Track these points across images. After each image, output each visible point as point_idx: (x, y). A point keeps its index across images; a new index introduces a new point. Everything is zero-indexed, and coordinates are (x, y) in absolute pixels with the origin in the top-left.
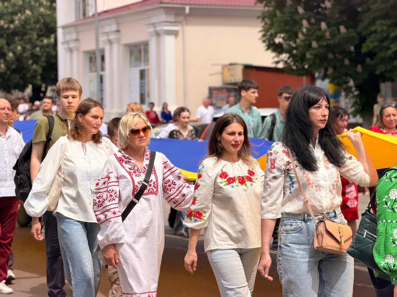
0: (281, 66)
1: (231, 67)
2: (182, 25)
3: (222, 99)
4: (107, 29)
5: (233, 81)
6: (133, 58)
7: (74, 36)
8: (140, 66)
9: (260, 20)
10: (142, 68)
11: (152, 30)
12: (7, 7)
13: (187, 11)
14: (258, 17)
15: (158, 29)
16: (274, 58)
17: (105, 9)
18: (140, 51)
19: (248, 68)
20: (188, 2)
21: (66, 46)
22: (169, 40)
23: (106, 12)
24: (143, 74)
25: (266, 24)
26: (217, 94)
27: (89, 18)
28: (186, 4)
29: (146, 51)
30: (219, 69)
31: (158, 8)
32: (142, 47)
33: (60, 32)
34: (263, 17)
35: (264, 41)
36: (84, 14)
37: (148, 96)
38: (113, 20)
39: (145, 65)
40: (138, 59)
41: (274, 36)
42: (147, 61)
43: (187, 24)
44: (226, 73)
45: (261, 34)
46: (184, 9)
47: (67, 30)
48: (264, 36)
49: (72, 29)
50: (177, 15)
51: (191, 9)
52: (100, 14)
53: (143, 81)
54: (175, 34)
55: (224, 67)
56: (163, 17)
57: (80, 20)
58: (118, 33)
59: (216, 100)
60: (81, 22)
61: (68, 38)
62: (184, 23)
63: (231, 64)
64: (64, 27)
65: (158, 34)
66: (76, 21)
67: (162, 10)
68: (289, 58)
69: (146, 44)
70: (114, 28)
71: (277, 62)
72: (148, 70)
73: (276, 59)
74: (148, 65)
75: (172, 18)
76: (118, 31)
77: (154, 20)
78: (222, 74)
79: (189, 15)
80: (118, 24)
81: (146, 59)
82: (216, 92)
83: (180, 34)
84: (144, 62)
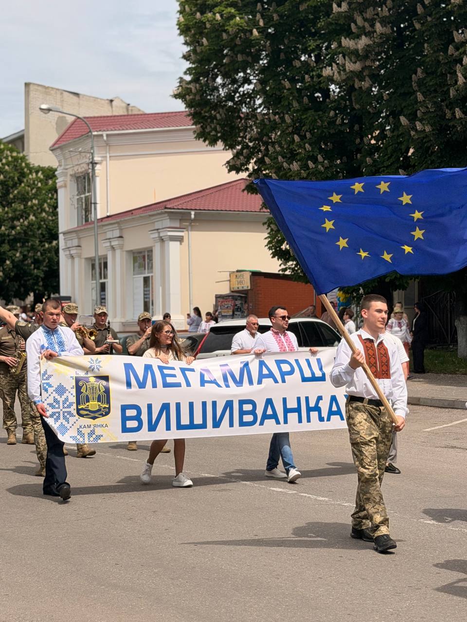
0: (288, 272)
1: (239, 274)
2: (188, 230)
3: (228, 308)
4: (110, 235)
5: (241, 289)
6: (137, 264)
7: (75, 242)
8: (145, 274)
9: (266, 226)
11: (156, 235)
12: (7, 213)
13: (193, 216)
14: (264, 224)
15: (161, 235)
16: (280, 265)
17: (108, 214)
18: (144, 257)
19: (255, 274)
20: (193, 208)
21: (68, 253)
22: (173, 246)
23: (108, 217)
24: (146, 280)
25: (272, 230)
26: (222, 302)
27: (93, 223)
28: (192, 210)
29: (150, 258)
30: (226, 276)
31: (162, 213)
32: (146, 254)
33: (61, 237)
34: (269, 223)
35: (270, 248)
36: (87, 221)
37: (153, 304)
38: (116, 226)
39: (148, 273)
40: (142, 266)
41: (281, 242)
42: (151, 268)
43: (191, 231)
44: (234, 280)
45: (267, 241)
46: (190, 214)
47: (68, 236)
48: (269, 243)
49: (74, 235)
50: (181, 220)
51: (195, 215)
52: (102, 219)
53: (147, 289)
54: (180, 239)
55: (231, 273)
56: (167, 222)
57: (83, 226)
58: (121, 239)
59: (222, 308)
60: (82, 228)
61: (69, 244)
62: (190, 228)
63: (238, 271)
64: (64, 233)
65: (162, 240)
66: (78, 227)
67: (166, 215)
68: (296, 266)
69: (150, 251)
70: (117, 233)
71: (284, 270)
72: (152, 276)
73: (283, 267)
74: (152, 272)
75: (176, 224)
76: (121, 237)
77: (158, 225)
78: (230, 281)
79: (195, 220)
80: (121, 230)
81: (150, 265)
82: (221, 300)
83: (186, 239)
84: (148, 269)
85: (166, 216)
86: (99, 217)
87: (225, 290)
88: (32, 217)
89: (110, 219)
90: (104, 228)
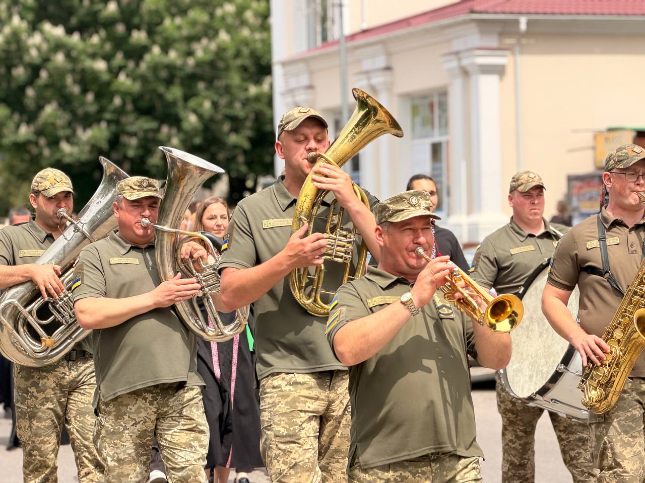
1: (611, 135)
2: (513, 53)
3: (591, 199)
4: (367, 65)
6: (418, 120)
7: (304, 80)
8: (432, 136)
10: (436, 139)
11: (454, 64)
12: (179, 28)
13: (523, 26)
15: (465, 62)
17: (365, 26)
18: (431, 106)
19: (643, 136)
20: (524, 10)
21: (289, 99)
22: (487, 85)
23: (364, 32)
24: (436, 149)
26: (581, 188)
27: (337, 43)
28: (520, 13)
29: (443, 106)
30: (587, 139)
31: (465, 22)
32: (436, 100)
33: (277, 70)
36: (324, 39)
37: (449, 193)
38: (379, 48)
39: (441, 135)
40: (429, 122)
42: (445, 125)
43: (522, 52)
44: (601, 147)
46: (517, 22)
47: (292, 68)
49: (301, 66)
50: (502, 35)
51: (529, 23)
52: (353, 37)
53: (438, 165)
54: (499, 71)
55: (597, 135)
56: (474, 38)
57: (316, 48)
58: (388, 73)
59: (579, 200)
60: (317, 52)
61: (293, 83)
62: (517, 49)
63: (610, 130)
64: (284, 64)
65: (465, 73)
66: (309, 50)
67: (473, 25)
69: (443, 93)
70: (381, 62)
72: (448, 143)
74: (446, 133)
75: (493, 42)
76: (388, 68)
77: (457, 45)
78: (594, 148)
79: (527, 34)
80: (389, 55)
81: (443, 121)
82: (577, 184)
83: (510, 71)
84: (440, 126)
85: (473, 28)
86: (347, 31)
87: (585, 165)
88: (224, 36)
89: (367, 34)
90: (358, 52)
